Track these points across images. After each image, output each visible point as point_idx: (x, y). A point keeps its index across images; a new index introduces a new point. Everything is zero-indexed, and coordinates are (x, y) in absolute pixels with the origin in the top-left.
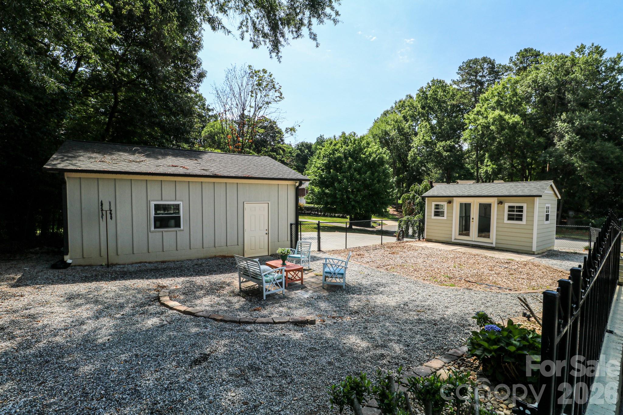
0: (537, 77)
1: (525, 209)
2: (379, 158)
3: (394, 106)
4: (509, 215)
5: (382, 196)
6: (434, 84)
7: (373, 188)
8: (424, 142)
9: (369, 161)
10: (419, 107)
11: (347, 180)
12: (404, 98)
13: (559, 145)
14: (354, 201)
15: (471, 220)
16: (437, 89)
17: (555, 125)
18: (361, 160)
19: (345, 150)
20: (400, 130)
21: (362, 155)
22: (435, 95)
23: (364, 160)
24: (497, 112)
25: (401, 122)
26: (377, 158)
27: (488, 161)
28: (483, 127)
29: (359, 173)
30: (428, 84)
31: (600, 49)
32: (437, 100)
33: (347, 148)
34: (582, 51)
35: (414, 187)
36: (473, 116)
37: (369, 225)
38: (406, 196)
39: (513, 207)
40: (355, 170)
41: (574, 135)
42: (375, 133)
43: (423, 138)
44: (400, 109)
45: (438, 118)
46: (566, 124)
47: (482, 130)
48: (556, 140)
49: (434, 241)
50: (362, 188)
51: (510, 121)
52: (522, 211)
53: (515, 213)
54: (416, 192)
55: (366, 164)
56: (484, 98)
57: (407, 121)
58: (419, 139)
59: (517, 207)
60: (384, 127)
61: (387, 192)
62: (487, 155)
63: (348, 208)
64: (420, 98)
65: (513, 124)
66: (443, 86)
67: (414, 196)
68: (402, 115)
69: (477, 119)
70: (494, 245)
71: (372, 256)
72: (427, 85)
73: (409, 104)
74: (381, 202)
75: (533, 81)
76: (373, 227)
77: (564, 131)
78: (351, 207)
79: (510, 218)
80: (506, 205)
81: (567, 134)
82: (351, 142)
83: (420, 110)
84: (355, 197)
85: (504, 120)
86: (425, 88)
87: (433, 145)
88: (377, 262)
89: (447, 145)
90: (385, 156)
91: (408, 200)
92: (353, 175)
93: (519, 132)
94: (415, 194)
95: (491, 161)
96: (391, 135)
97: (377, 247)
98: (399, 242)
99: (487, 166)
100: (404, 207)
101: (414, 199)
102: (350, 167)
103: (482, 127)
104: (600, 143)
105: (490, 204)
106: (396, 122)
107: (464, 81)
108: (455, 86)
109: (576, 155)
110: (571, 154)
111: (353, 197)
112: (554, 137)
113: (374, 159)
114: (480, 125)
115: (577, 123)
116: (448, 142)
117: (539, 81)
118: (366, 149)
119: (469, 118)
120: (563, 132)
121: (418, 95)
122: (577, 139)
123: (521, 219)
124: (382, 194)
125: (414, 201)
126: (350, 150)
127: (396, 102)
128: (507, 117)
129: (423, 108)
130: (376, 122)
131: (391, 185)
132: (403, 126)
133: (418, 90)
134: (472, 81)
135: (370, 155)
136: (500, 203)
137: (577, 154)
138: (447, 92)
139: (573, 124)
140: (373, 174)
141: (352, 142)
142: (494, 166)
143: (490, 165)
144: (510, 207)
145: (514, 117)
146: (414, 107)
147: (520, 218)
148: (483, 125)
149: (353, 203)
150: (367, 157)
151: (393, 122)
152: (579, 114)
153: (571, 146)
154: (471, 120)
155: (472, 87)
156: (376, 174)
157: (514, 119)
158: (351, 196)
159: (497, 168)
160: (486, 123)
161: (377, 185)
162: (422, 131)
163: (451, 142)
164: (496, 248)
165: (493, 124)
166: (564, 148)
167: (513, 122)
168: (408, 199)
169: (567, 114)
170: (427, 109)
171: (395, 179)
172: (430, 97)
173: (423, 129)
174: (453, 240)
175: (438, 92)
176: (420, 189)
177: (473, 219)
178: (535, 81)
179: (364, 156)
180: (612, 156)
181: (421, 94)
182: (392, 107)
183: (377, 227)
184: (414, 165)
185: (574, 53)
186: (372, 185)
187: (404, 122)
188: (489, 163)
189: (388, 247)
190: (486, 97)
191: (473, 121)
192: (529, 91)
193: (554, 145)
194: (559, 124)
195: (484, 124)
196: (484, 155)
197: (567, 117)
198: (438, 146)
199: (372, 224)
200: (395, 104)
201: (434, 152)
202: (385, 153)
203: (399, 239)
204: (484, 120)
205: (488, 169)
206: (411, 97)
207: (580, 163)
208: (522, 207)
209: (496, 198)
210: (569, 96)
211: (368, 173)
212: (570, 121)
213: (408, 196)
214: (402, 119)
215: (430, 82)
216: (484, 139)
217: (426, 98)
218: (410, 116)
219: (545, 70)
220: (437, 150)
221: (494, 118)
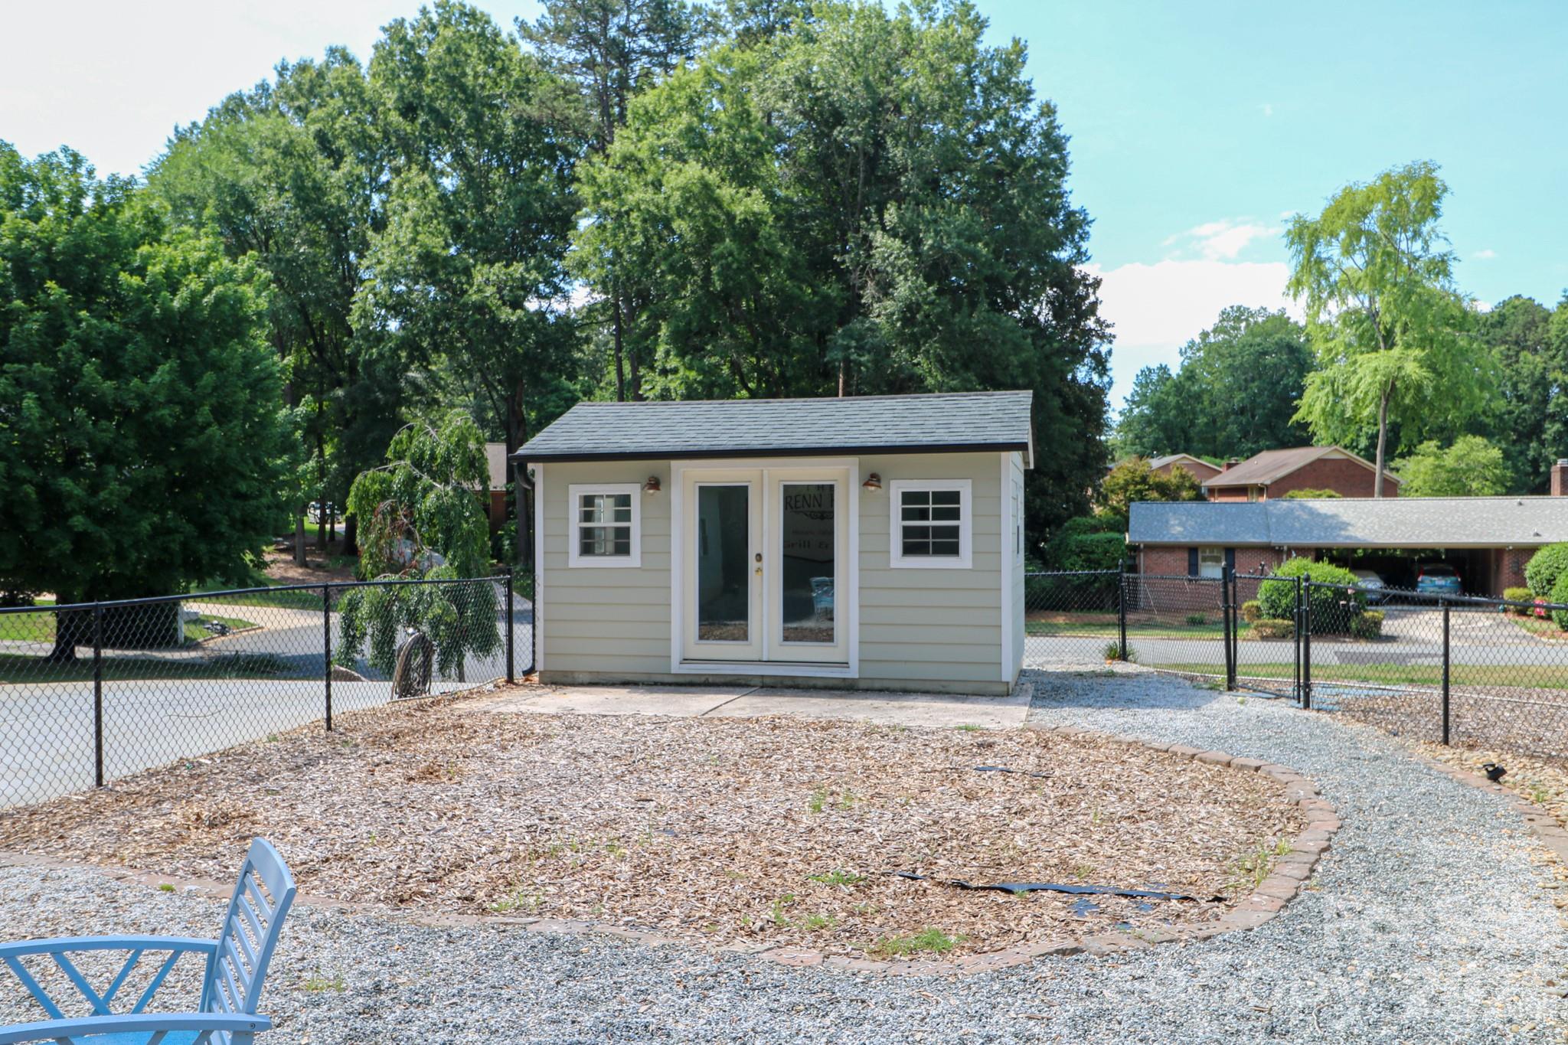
0: (808, 64)
1: (966, 506)
2: (220, 300)
3: (273, 80)
4: (907, 532)
5: (243, 487)
6: (448, 21)
7: (191, 443)
8: (419, 256)
9: (167, 311)
10: (390, 104)
11: (41, 402)
12: (319, 59)
13: (878, 316)
14: (89, 512)
15: (752, 564)
16: (464, 46)
17: (867, 243)
18: (120, 303)
19: (21, 236)
20: (308, 195)
21: (123, 276)
22: (456, 64)
23: (139, 303)
24: (693, 170)
25: (305, 157)
26: (208, 299)
27: (667, 353)
28: (651, 219)
29: (113, 368)
30: (424, 12)
31: (973, 13)
32: (463, 88)
33: (32, 228)
34: (930, 9)
35: (410, 438)
36: (608, 172)
37: (169, 639)
38: (374, 481)
39: (922, 497)
40: (87, 347)
41: (921, 280)
42: (181, 190)
43: (414, 241)
44: (302, 102)
45: (469, 169)
46: (898, 243)
47: (644, 231)
48: (870, 291)
49: (586, 679)
50: (132, 443)
51: (739, 210)
52: (955, 514)
53: (931, 523)
54: (417, 463)
55: (146, 324)
56: (641, 111)
57: (337, 157)
58: (397, 243)
59: (940, 497)
60: (226, 166)
61: (264, 469)
62: (664, 331)
63: (52, 552)
64: (391, 65)
65: (745, 220)
66: (482, 34)
67: (412, 480)
68: (313, 128)
69: (621, 187)
70: (853, 673)
71: (312, 811)
72: (418, 16)
73: (344, 82)
74: (238, 515)
75: (797, 81)
76: (191, 644)
77: (893, 265)
78: (67, 546)
79: (915, 542)
80: (896, 489)
81: (902, 277)
82: (55, 200)
83: (395, 117)
84: (93, 490)
85: (718, 203)
86: (413, 28)
87: (456, 271)
88: (372, 853)
89: (514, 280)
90: (248, 290)
91: (384, 498)
92: (74, 374)
93: (767, 253)
94: (416, 472)
95: (681, 354)
96: (263, 208)
97: (313, 750)
98: (413, 702)
99: (664, 372)
100: (366, 531)
101: (412, 495)
102: (55, 330)
103: (645, 221)
104: (984, 314)
105: (832, 487)
106: (287, 152)
107: (560, 34)
108: (527, 47)
109: (927, 351)
110: (914, 343)
111: (78, 491)
112: (863, 287)
113: (195, 299)
114: (639, 210)
115: (930, 242)
116: (518, 269)
117: (817, 80)
118: (145, 249)
119: (594, 179)
120: (889, 269)
121: (383, 54)
122: (929, 294)
123: (953, 550)
124: (243, 476)
125: (412, 505)
126: (53, 243)
127: (284, 68)
128: (726, 192)
129: (408, 110)
130: (181, 137)
131: (287, 436)
132: (319, 176)
133: (384, 30)
134: (592, 40)
135: (171, 281)
136: (873, 479)
137: (933, 345)
138: (499, 64)
139: (918, 243)
140: (188, 374)
141: (65, 200)
142: (692, 375)
143: (675, 371)
144: (908, 497)
145: (749, 195)
146: (363, 101)
147: (947, 542)
148: (649, 212)
149: (79, 522)
150: (154, 289)
151: (269, 153)
152: (931, 213)
153: (913, 317)
154: (600, 187)
155: (590, 65)
156: (209, 378)
157: (748, 200)
158: (66, 483)
159: (700, 383)
160: (657, 206)
161: (214, 428)
162: (406, 210)
163: (528, 270)
164: (863, 685)
165: (680, 213)
166: (893, 324)
167: (746, 212)
168: (383, 495)
169: (899, 208)
170: (422, 117)
171: (301, 409)
172: (437, 68)
173: (411, 203)
174: (676, 668)
175: (468, 56)
176: (440, 451)
177: (759, 557)
178: (804, 83)
179: (135, 280)
180: (1014, 360)
181: (398, 49)
182: (263, 87)
183: (211, 644)
184: (381, 355)
185: (907, 9)
186: (179, 432)
187: (322, 162)
188: (673, 362)
189: (376, 741)
190: (650, 108)
191: (608, 190)
192: (786, 111)
193: (865, 312)
194: (878, 238)
195: (652, 208)
196: (654, 330)
197: (901, 218)
198: (478, 279)
199: (185, 630)
200: (281, 75)
201: (464, 307)
202: (248, 279)
203: (406, 689)
204: (649, 194)
205: (672, 386)
206: (347, 60)
207: (939, 378)
208: (954, 497)
209: (853, 460)
210: (896, 152)
211: (163, 373)
212: (910, 236)
213: (383, 481)
214: (312, 143)
215: (431, 8)
216: (650, 266)
217: (419, 72)
218: (349, 137)
219: (834, 45)
220: (474, 297)
221: (684, 189)
